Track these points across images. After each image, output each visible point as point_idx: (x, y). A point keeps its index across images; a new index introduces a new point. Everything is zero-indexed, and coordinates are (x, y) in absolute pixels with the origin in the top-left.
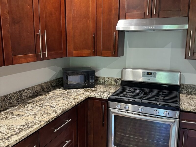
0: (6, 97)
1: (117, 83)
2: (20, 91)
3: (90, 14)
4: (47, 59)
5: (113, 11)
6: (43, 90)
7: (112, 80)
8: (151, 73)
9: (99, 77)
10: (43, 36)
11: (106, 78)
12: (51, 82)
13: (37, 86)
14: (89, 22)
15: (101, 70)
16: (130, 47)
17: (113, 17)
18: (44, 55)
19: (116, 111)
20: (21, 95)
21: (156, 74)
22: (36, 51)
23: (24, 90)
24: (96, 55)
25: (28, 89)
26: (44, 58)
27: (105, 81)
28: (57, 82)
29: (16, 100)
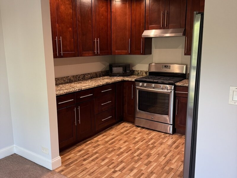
0: (77, 76)
1: (147, 74)
2: (84, 74)
3: (127, 27)
4: (99, 55)
5: (141, 25)
6: (97, 76)
7: (144, 72)
8: (167, 66)
9: (135, 70)
10: (97, 42)
11: (139, 71)
12: (102, 72)
13: (93, 73)
14: (127, 32)
15: (137, 65)
16: (156, 48)
17: (141, 28)
18: (97, 52)
19: (139, 87)
20: (84, 76)
21: (170, 66)
22: (93, 50)
23: (86, 74)
24: (131, 54)
25: (89, 74)
26: (97, 55)
27: (139, 73)
28: (106, 73)
29: (82, 78)
